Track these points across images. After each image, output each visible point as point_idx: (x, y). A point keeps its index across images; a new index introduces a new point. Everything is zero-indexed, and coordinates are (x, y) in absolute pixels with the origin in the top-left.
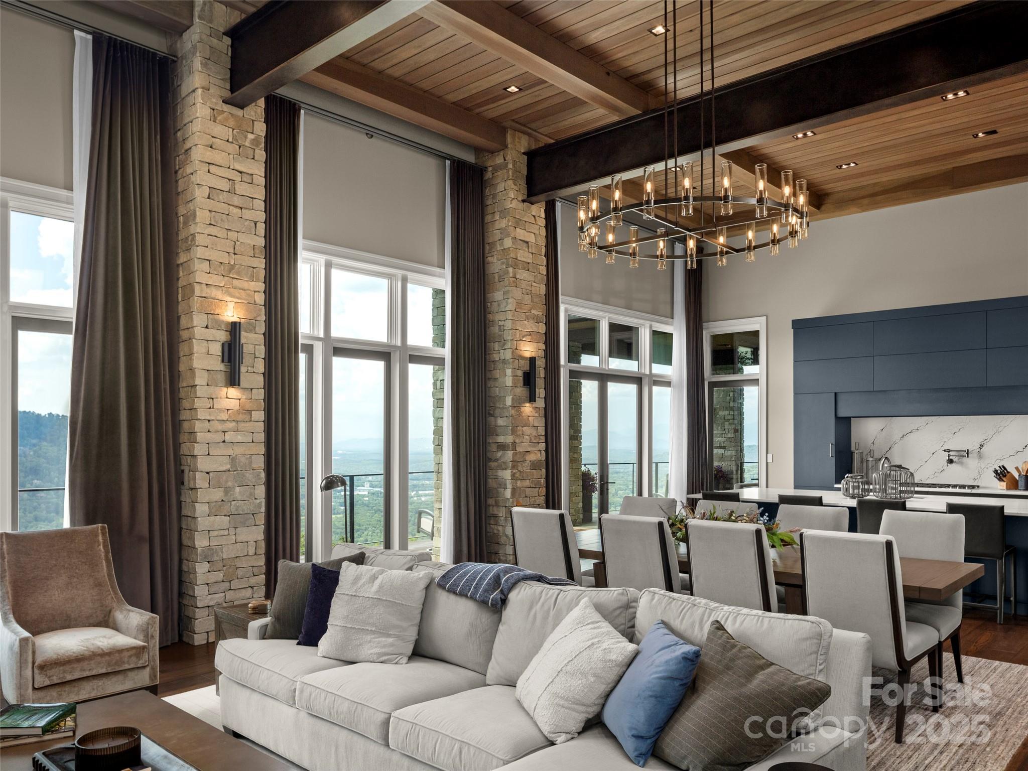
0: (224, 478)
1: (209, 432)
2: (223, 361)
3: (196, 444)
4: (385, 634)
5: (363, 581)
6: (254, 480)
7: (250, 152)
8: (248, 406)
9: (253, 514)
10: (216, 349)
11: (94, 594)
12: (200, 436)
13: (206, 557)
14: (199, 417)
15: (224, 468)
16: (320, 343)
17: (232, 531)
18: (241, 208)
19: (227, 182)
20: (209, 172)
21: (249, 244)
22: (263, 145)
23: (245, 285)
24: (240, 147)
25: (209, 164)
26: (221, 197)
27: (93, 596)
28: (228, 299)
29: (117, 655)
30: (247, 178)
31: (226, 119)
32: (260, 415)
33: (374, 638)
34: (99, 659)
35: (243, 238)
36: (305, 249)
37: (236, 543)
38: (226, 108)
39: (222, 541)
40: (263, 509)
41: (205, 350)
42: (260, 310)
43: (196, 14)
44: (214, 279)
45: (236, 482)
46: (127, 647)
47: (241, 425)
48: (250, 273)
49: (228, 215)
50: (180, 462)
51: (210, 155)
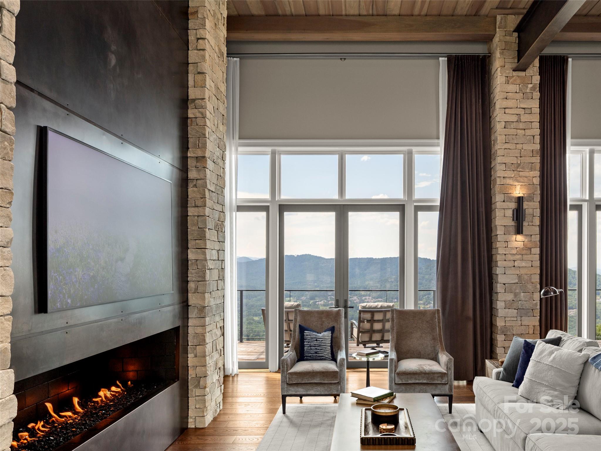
0: (514, 287)
1: (505, 261)
2: (513, 220)
3: (497, 268)
4: (553, 388)
5: (545, 354)
6: (532, 289)
7: (530, 95)
8: (529, 245)
9: (532, 310)
10: (509, 213)
11: (432, 343)
12: (499, 263)
13: (503, 332)
14: (499, 253)
15: (514, 282)
16: (586, 203)
17: (519, 318)
18: (525, 129)
19: (516, 116)
20: (505, 113)
21: (529, 150)
22: (538, 89)
23: (526, 174)
24: (524, 94)
25: (505, 108)
26: (512, 126)
27: (431, 344)
28: (516, 183)
29: (432, 375)
30: (528, 111)
31: (515, 80)
32: (537, 251)
33: (547, 390)
34: (423, 375)
35: (525, 147)
36: (573, 145)
37: (521, 325)
38: (515, 74)
39: (513, 324)
40: (538, 307)
41: (503, 215)
42: (536, 188)
43: (497, 27)
44: (509, 174)
45: (521, 290)
46: (437, 372)
47: (525, 257)
48: (530, 166)
49: (516, 135)
50: (492, 278)
51: (506, 104)
